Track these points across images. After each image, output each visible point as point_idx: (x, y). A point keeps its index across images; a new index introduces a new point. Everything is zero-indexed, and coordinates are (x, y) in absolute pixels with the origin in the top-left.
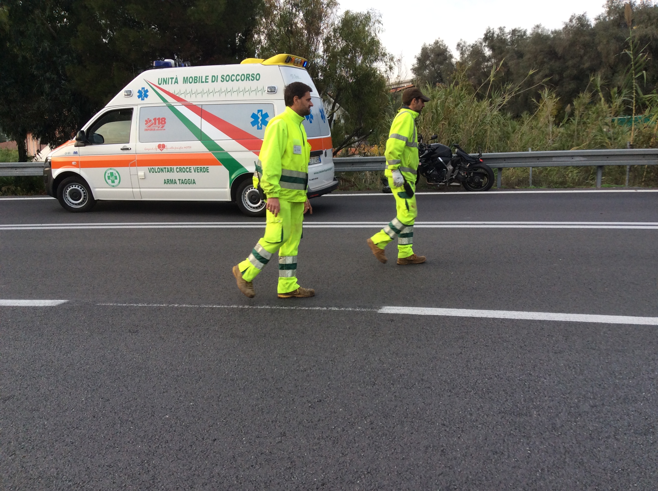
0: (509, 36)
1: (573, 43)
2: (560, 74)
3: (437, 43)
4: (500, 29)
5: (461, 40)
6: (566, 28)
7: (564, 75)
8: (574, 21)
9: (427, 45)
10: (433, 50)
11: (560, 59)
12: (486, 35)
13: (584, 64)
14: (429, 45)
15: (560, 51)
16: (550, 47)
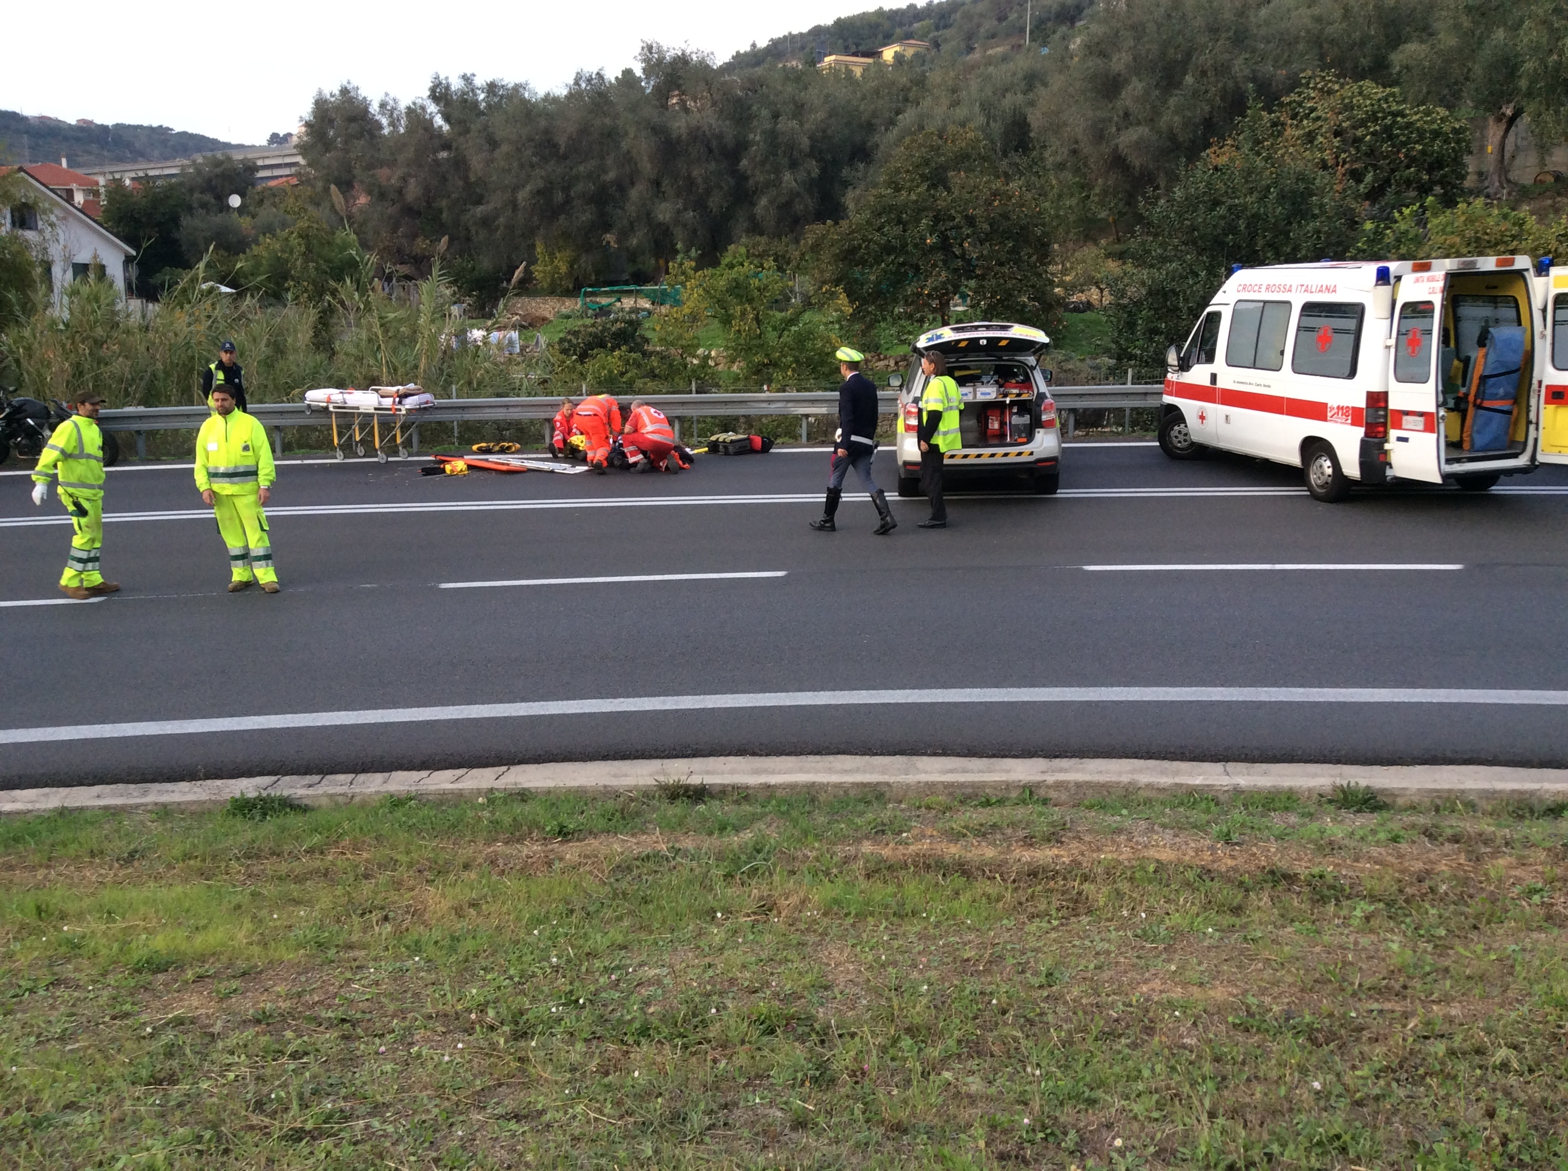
0: (482, 96)
1: (584, 131)
2: (566, 189)
3: (344, 91)
4: (465, 78)
5: (387, 94)
6: (570, 96)
7: (572, 194)
8: (583, 85)
9: (327, 94)
10: (337, 108)
11: (565, 157)
12: (433, 90)
13: (606, 172)
14: (332, 95)
15: (562, 141)
16: (547, 131)
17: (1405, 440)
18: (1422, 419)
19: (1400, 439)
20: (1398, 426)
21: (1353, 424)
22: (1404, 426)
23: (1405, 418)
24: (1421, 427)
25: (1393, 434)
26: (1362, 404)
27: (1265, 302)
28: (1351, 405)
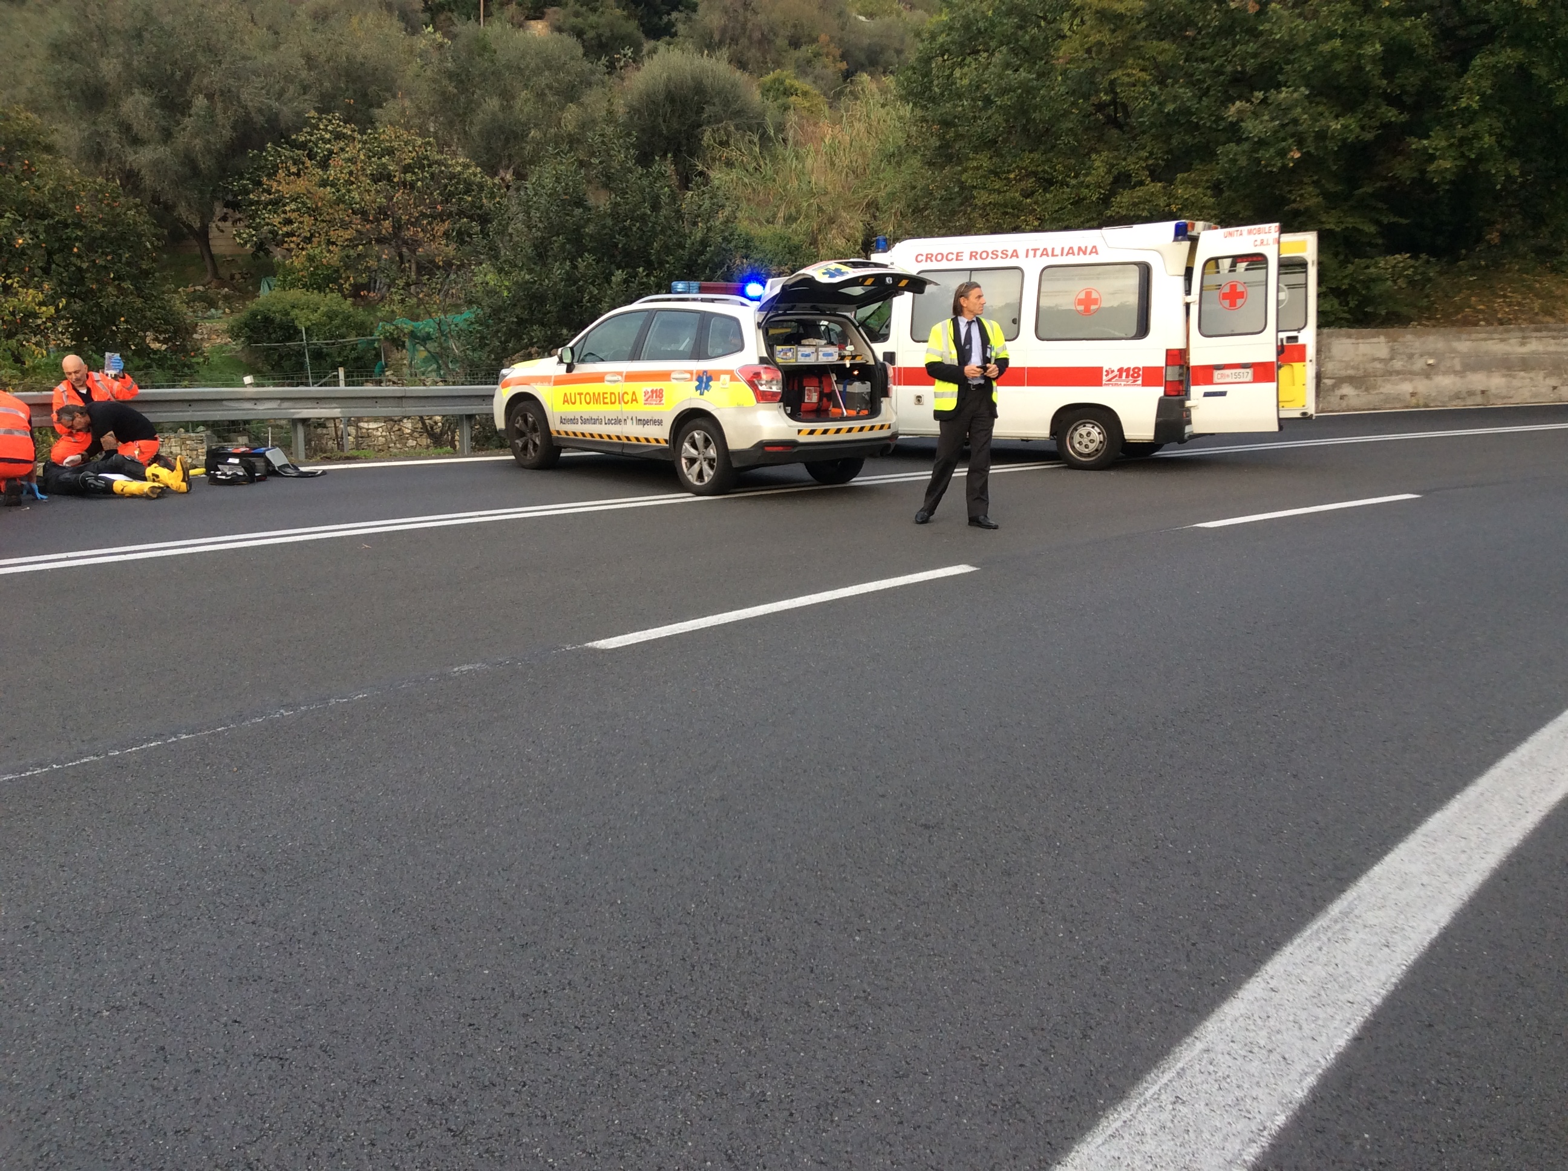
17: (1223, 394)
18: (1250, 371)
19: (1207, 395)
20: (1209, 381)
21: (1145, 384)
22: (1216, 380)
23: (1216, 373)
24: (1250, 377)
25: (1196, 391)
26: (1160, 361)
27: (971, 270)
28: (1141, 365)
